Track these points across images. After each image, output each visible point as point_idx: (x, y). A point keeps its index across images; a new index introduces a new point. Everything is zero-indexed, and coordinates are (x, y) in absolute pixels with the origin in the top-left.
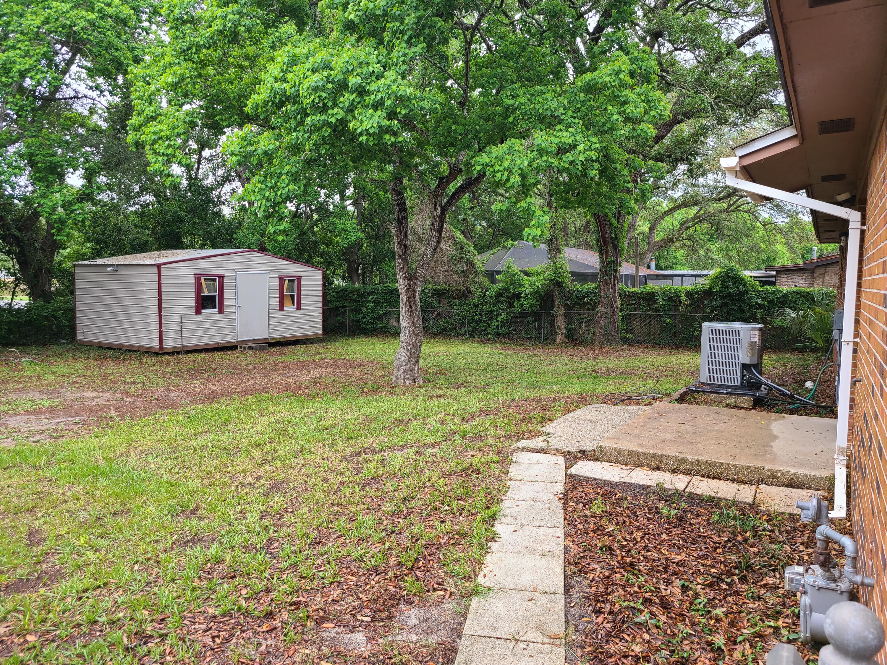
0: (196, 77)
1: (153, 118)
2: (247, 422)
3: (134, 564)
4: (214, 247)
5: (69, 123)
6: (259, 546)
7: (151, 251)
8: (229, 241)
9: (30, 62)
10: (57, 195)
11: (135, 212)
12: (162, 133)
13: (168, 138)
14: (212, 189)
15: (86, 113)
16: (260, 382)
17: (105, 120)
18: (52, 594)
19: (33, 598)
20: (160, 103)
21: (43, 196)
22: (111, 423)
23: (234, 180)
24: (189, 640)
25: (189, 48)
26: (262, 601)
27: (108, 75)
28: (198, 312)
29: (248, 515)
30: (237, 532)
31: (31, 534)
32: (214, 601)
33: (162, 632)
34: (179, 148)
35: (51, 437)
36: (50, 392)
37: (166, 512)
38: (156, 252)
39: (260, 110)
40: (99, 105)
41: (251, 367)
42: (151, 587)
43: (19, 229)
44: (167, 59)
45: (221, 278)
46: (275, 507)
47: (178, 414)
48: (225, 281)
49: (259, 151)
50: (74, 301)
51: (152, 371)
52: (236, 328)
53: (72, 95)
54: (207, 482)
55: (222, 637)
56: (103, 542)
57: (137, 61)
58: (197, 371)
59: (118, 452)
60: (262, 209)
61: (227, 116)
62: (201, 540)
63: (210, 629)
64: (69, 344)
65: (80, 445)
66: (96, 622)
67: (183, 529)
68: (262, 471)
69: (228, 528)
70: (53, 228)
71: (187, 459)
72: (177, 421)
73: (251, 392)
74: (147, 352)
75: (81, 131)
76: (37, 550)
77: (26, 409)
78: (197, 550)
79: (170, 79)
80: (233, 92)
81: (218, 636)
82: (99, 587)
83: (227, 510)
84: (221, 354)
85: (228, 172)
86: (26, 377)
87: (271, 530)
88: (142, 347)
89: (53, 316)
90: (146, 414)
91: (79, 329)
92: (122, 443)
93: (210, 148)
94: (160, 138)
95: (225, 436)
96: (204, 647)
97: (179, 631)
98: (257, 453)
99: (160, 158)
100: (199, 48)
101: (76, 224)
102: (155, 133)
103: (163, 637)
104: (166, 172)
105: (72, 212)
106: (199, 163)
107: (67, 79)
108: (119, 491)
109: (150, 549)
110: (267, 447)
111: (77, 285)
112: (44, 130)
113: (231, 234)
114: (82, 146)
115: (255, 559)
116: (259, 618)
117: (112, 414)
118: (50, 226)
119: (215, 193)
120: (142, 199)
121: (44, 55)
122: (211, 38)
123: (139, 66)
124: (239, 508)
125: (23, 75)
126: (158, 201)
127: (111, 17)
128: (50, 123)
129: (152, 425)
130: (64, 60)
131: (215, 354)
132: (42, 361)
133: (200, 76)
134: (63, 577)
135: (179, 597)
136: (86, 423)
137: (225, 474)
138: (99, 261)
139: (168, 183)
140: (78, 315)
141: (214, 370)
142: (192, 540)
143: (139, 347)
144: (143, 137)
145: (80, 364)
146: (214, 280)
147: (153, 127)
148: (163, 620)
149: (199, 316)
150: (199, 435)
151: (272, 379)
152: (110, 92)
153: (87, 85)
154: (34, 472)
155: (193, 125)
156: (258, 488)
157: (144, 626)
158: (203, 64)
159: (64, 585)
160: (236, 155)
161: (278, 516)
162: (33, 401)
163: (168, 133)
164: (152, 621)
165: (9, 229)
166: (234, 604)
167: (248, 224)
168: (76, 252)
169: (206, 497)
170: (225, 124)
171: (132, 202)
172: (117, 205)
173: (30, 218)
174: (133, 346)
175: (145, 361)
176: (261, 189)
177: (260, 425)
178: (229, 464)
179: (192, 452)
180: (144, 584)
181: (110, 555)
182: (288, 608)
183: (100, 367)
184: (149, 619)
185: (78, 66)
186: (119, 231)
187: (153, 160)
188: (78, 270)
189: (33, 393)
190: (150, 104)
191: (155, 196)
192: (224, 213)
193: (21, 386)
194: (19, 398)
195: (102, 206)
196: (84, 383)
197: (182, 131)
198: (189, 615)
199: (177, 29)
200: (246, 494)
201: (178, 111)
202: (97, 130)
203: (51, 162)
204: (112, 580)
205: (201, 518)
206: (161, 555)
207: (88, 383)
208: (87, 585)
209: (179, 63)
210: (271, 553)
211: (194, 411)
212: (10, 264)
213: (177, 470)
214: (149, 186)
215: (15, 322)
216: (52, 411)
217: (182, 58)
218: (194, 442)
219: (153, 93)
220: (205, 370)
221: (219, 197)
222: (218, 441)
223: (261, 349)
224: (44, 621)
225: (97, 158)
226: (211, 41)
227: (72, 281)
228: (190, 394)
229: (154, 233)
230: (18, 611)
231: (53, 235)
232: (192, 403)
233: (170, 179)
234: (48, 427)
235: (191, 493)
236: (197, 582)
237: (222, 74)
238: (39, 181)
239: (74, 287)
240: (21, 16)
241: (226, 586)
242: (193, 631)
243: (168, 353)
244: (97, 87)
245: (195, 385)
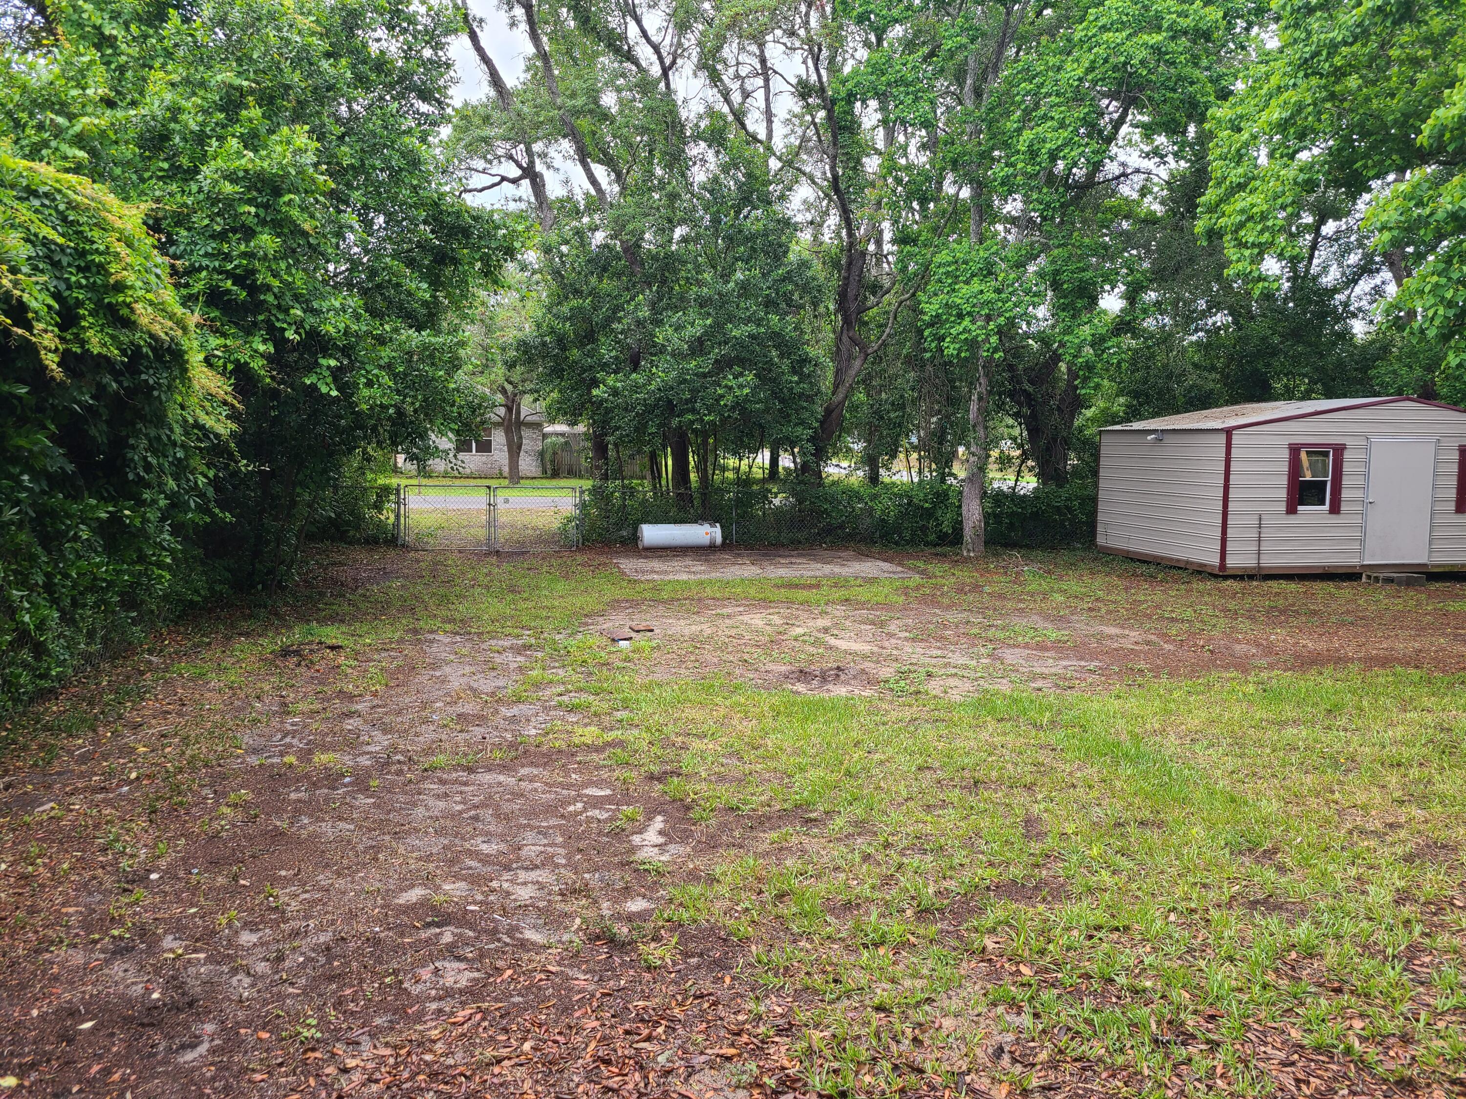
0: (1324, 100)
1: (1241, 187)
2: (1375, 718)
3: (1169, 911)
4: (1329, 394)
5: (1109, 216)
6: (1390, 951)
7: (1217, 406)
8: (1360, 382)
9: (1065, 134)
10: (1087, 327)
11: (1198, 344)
12: (1255, 210)
13: (1264, 217)
14: (1335, 290)
15: (1135, 196)
16: (1404, 645)
17: (1162, 203)
18: (1053, 917)
19: (1029, 915)
20: (1256, 158)
21: (1068, 331)
22: (1140, 680)
23: (1378, 271)
24: (1256, 1067)
25: (1317, 54)
26: (1392, 1053)
27: (1174, 129)
28: (1291, 510)
29: (1371, 888)
30: (1348, 914)
31: (1029, 822)
32: (1302, 1020)
33: (1210, 1036)
34: (1282, 229)
35: (1057, 686)
36: (1059, 620)
37: (1223, 843)
38: (1225, 408)
39: (1448, 135)
40: (1156, 180)
41: (1388, 615)
42: (1194, 957)
43: (1031, 382)
44: (1274, 81)
45: (1339, 450)
46: (1427, 888)
47: (1247, 682)
48: (1347, 455)
49: (1440, 215)
50: (1096, 485)
51: (1206, 604)
52: (1362, 542)
53: (1117, 173)
54: (1294, 810)
55: (1313, 1085)
56: (1123, 862)
57: (1224, 95)
58: (1282, 612)
59: (1148, 726)
60: (1437, 322)
61: (1376, 158)
62: (1279, 907)
63: (1293, 1064)
64: (1085, 550)
65: (1096, 706)
66: (1111, 981)
67: (1249, 877)
68: (1403, 815)
69: (1331, 901)
70: (1077, 377)
71: (1259, 762)
72: (1244, 694)
73: (1384, 662)
74: (1200, 572)
75: (1125, 225)
76: (1036, 847)
77: (1027, 640)
78: (1273, 922)
79: (1276, 115)
80: (1393, 112)
81: (1308, 1083)
82: (1117, 929)
83: (1330, 868)
84: (1330, 587)
85: (1368, 258)
86: (1028, 593)
87: (1418, 929)
88: (1192, 563)
89: (1067, 507)
90: (1193, 674)
91: (1100, 529)
92: (1156, 714)
93: (1338, 218)
94: (1250, 218)
95: (1330, 736)
96: (1282, 1090)
97: (1238, 1046)
98: (1393, 779)
99: (1247, 253)
100: (1333, 47)
101: (1107, 370)
102: (1242, 211)
103: (1214, 1046)
104: (1256, 274)
105: (1103, 351)
106: (1314, 247)
107: (1114, 149)
108: (1148, 789)
109: (1194, 896)
110: (1414, 773)
111: (1103, 462)
112: (1075, 234)
113: (1364, 370)
114: (1125, 250)
115: (1381, 973)
116: (1385, 1081)
117: (1142, 665)
118: (1073, 374)
119: (1340, 297)
120: (1210, 321)
121: (1084, 121)
122: (1358, 26)
123: (1228, 104)
124: (1353, 872)
125: (1053, 157)
126: (1236, 322)
127: (1185, 33)
128: (1084, 222)
129: (1203, 693)
130: (1111, 120)
131: (1318, 586)
132: (1049, 572)
133: (1332, 96)
134: (1068, 898)
135: (1240, 990)
136: (1103, 671)
137: (1327, 802)
138: (1136, 426)
139: (1257, 292)
140: (1101, 507)
141: (1314, 613)
142: (1265, 902)
143: (1187, 562)
144: (1222, 221)
145: (1099, 581)
146: (1326, 454)
147: (1242, 201)
148: (1212, 1017)
149: (1292, 516)
150: (1282, 724)
151: (1432, 644)
152: (1175, 154)
153: (1142, 151)
154: (1034, 733)
155: (1310, 185)
156: (1393, 844)
157: (1182, 1016)
158: (1339, 74)
159: (1070, 910)
160: (1391, 229)
161: (1433, 908)
162: (1036, 630)
163: (1265, 207)
164: (1195, 1012)
165: (1019, 382)
166: (1338, 1038)
167: (1400, 349)
168: (1104, 411)
169: (1292, 834)
170: (1371, 173)
171: (1193, 327)
172: (1171, 335)
173: (1046, 365)
174: (1178, 560)
175: (1195, 586)
176: (1437, 285)
177: (1400, 728)
178: (1336, 787)
179: (1268, 751)
180: (1184, 949)
181: (1134, 886)
182: (1447, 1085)
183: (1126, 589)
184: (1191, 1008)
185: (1132, 125)
186: (1170, 377)
187: (1234, 258)
188: (1105, 439)
189: (1035, 618)
190: (1238, 163)
191: (1231, 314)
192: (1354, 331)
193: (1022, 605)
194: (1019, 623)
195: (1146, 339)
196: (1103, 611)
197: (1290, 199)
198: (1256, 1026)
199: (1297, 26)
200: (1368, 849)
201: (1286, 166)
202: (1151, 220)
203: (1081, 280)
204: (1136, 926)
205: (1282, 869)
206: (1212, 911)
207: (1109, 612)
208: (1101, 921)
209: (1295, 85)
210: (1414, 972)
211: (1274, 681)
212: (1016, 432)
213: (1241, 776)
214: (1221, 299)
215: (1017, 514)
216: (1060, 648)
217: (1301, 74)
218: (1272, 734)
219: (1246, 145)
220: (1297, 612)
221: (1346, 305)
222: (1316, 741)
223: (1409, 583)
224: (1042, 952)
225: (1146, 265)
226: (1358, 30)
227: (1096, 457)
228: (1269, 650)
229: (1225, 377)
230: (1010, 926)
231: (1076, 388)
232: (1271, 667)
233: (1260, 285)
234: (1053, 670)
235: (1265, 822)
236: (1270, 977)
237: (1374, 83)
238: (1064, 310)
239: (1098, 465)
240: (1059, 69)
241: (1323, 1001)
242: (1262, 1055)
243: (1234, 577)
244: (1156, 152)
245: (1278, 635)
